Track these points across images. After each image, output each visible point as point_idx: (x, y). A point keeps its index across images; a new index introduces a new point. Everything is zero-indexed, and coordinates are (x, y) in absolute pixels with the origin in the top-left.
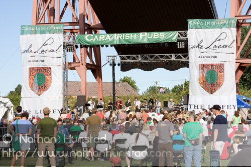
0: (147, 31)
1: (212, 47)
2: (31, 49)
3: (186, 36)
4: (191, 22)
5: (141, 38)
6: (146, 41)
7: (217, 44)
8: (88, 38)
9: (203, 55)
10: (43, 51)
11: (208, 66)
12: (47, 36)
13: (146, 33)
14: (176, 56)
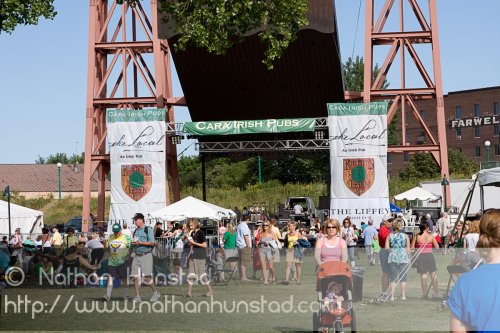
0: (276, 118)
1: (358, 138)
2: (123, 141)
3: (325, 124)
4: (331, 107)
5: (268, 125)
6: (274, 130)
7: (365, 133)
8: (200, 126)
9: (348, 147)
10: (140, 143)
11: (354, 161)
12: (144, 124)
13: (275, 121)
14: (291, 143)
